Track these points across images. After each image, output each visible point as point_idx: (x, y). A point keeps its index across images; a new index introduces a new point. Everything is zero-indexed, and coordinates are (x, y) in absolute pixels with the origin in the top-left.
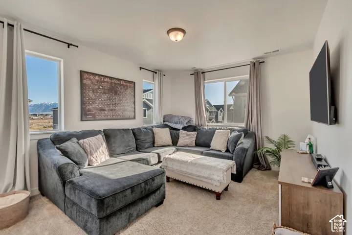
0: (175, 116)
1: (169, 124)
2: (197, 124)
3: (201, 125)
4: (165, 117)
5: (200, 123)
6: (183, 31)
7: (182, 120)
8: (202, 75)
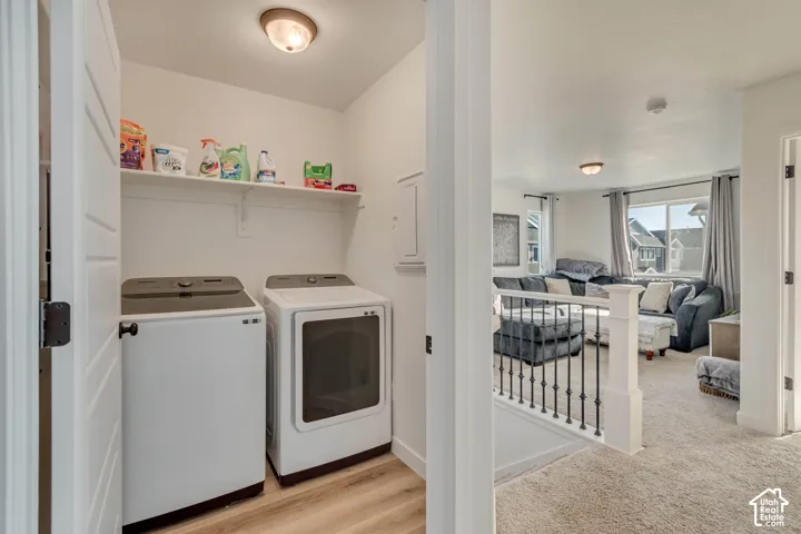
0: (576, 261)
1: (566, 273)
2: (615, 273)
3: (623, 275)
4: (558, 261)
5: (620, 272)
6: (601, 164)
7: (588, 267)
8: (623, 197)
